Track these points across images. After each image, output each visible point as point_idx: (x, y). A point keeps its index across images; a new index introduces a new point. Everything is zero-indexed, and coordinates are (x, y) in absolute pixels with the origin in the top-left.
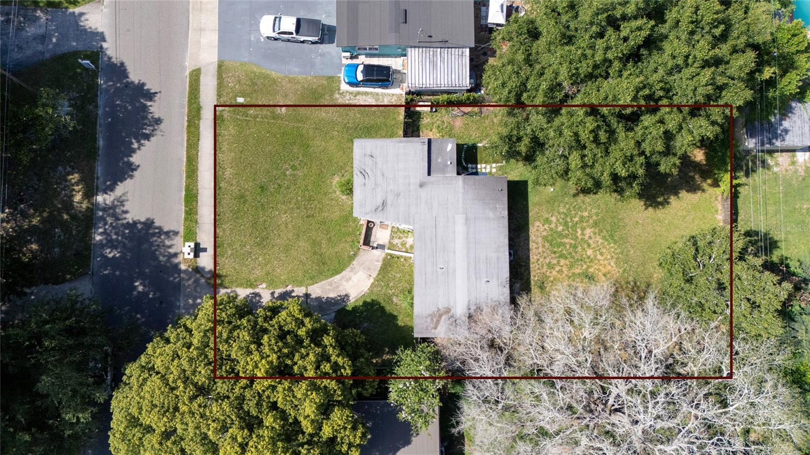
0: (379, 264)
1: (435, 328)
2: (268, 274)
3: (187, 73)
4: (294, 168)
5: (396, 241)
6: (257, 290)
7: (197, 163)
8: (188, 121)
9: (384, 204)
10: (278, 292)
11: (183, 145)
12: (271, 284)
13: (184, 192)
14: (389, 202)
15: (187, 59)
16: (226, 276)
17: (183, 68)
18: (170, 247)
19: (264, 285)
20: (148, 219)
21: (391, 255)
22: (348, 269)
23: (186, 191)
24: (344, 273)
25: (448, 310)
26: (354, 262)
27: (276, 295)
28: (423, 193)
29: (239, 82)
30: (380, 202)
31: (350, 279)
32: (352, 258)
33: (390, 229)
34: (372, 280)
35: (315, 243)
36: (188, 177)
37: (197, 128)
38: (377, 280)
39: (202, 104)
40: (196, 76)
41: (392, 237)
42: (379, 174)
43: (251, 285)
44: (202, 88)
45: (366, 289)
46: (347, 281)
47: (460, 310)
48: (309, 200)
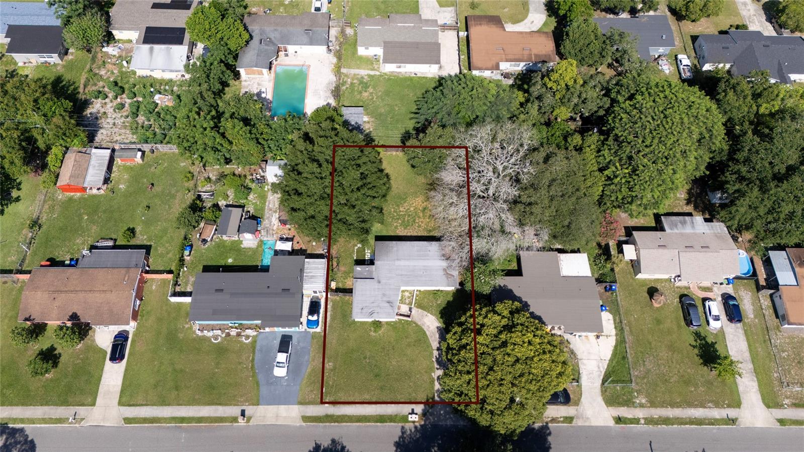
0: (420, 310)
1: (453, 276)
2: (426, 372)
3: (304, 424)
4: (365, 358)
5: (407, 301)
6: (436, 378)
7: (360, 416)
8: (335, 423)
9: (389, 302)
10: (436, 366)
11: (349, 426)
12: (432, 370)
13: (378, 424)
14: (388, 299)
15: (295, 424)
16: (427, 396)
17: (301, 427)
18: (411, 431)
19: (433, 374)
20: (395, 445)
21: (415, 304)
22: (423, 327)
23: (377, 422)
24: (425, 330)
25: (445, 270)
26: (419, 324)
27: (438, 367)
28: (383, 281)
29: (312, 391)
30: (388, 304)
31: (428, 326)
32: (417, 325)
33: (400, 305)
34: (429, 314)
35: (409, 345)
36: (369, 421)
37: (339, 416)
38: (428, 312)
39: (324, 414)
40: (306, 419)
41: (405, 303)
42: (372, 305)
43: (433, 381)
44: (314, 414)
45: (434, 317)
46: (429, 328)
47: (444, 264)
48: (384, 349)
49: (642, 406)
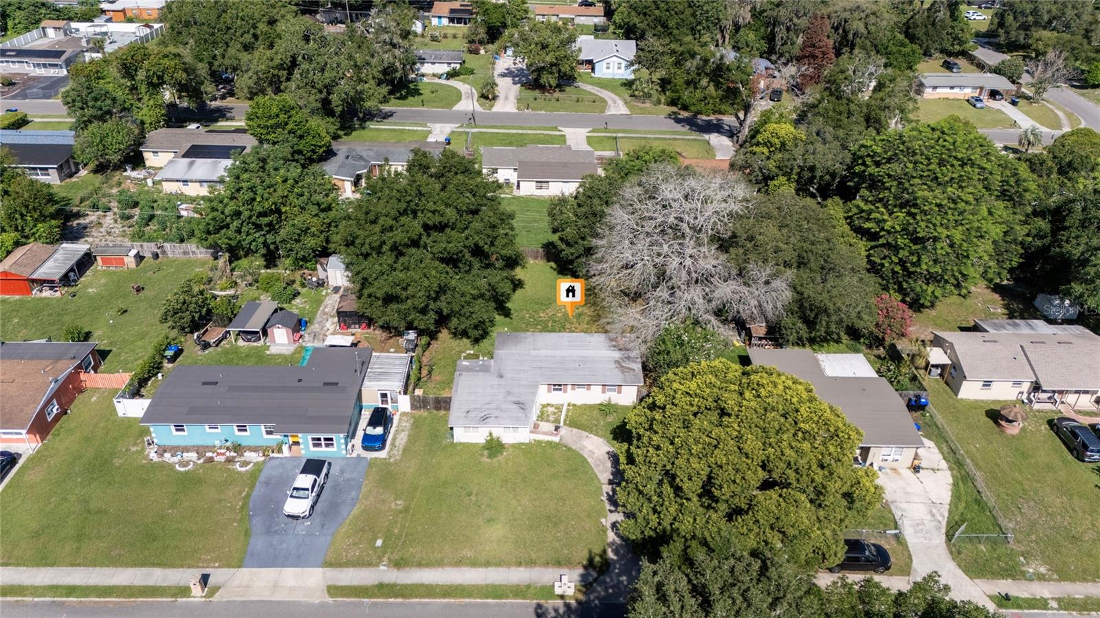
0: (575, 430)
1: (634, 370)
2: (588, 516)
3: (330, 600)
4: (470, 494)
5: (551, 418)
6: (609, 525)
7: (451, 586)
8: (396, 597)
9: (517, 403)
10: (608, 506)
11: (427, 604)
12: (601, 513)
13: (490, 601)
14: (516, 399)
15: (311, 600)
16: (590, 552)
17: (322, 605)
18: (556, 610)
19: (603, 520)
21: (565, 421)
22: (582, 452)
23: (487, 598)
24: (585, 456)
25: (617, 362)
26: (574, 448)
27: (613, 508)
28: (508, 375)
29: (355, 544)
30: (515, 406)
31: (591, 451)
32: (569, 449)
33: (539, 422)
34: (591, 435)
35: (554, 476)
36: (470, 595)
37: (405, 586)
38: (591, 433)
39: (376, 582)
40: (334, 590)
41: (548, 421)
42: (487, 407)
43: (605, 531)
44: (355, 583)
45: (601, 440)
46: (593, 453)
48: (506, 481)
49: (1041, 578)
